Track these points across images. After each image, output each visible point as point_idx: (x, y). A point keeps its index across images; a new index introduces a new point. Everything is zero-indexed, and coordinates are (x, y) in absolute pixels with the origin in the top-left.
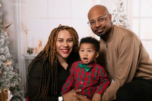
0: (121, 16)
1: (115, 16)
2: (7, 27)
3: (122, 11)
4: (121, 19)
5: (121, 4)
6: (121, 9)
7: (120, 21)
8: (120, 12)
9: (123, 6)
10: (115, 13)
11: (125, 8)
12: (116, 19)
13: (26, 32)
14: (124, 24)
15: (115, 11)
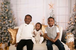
2: (15, 19)
4: (53, 16)
5: (53, 11)
6: (53, 13)
11: (54, 12)
15: (51, 13)
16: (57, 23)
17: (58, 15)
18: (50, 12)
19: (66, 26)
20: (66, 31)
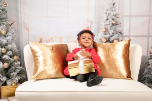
0: (114, 15)
1: (108, 15)
3: (115, 10)
4: (114, 18)
5: (114, 4)
6: (114, 9)
7: (113, 19)
8: (112, 11)
9: (115, 6)
10: (108, 12)
11: (117, 8)
12: (109, 18)
13: (28, 29)
14: (116, 22)
15: (108, 10)
16: (125, 36)
17: (128, 16)
18: (107, 8)
19: (150, 46)
20: (149, 57)
